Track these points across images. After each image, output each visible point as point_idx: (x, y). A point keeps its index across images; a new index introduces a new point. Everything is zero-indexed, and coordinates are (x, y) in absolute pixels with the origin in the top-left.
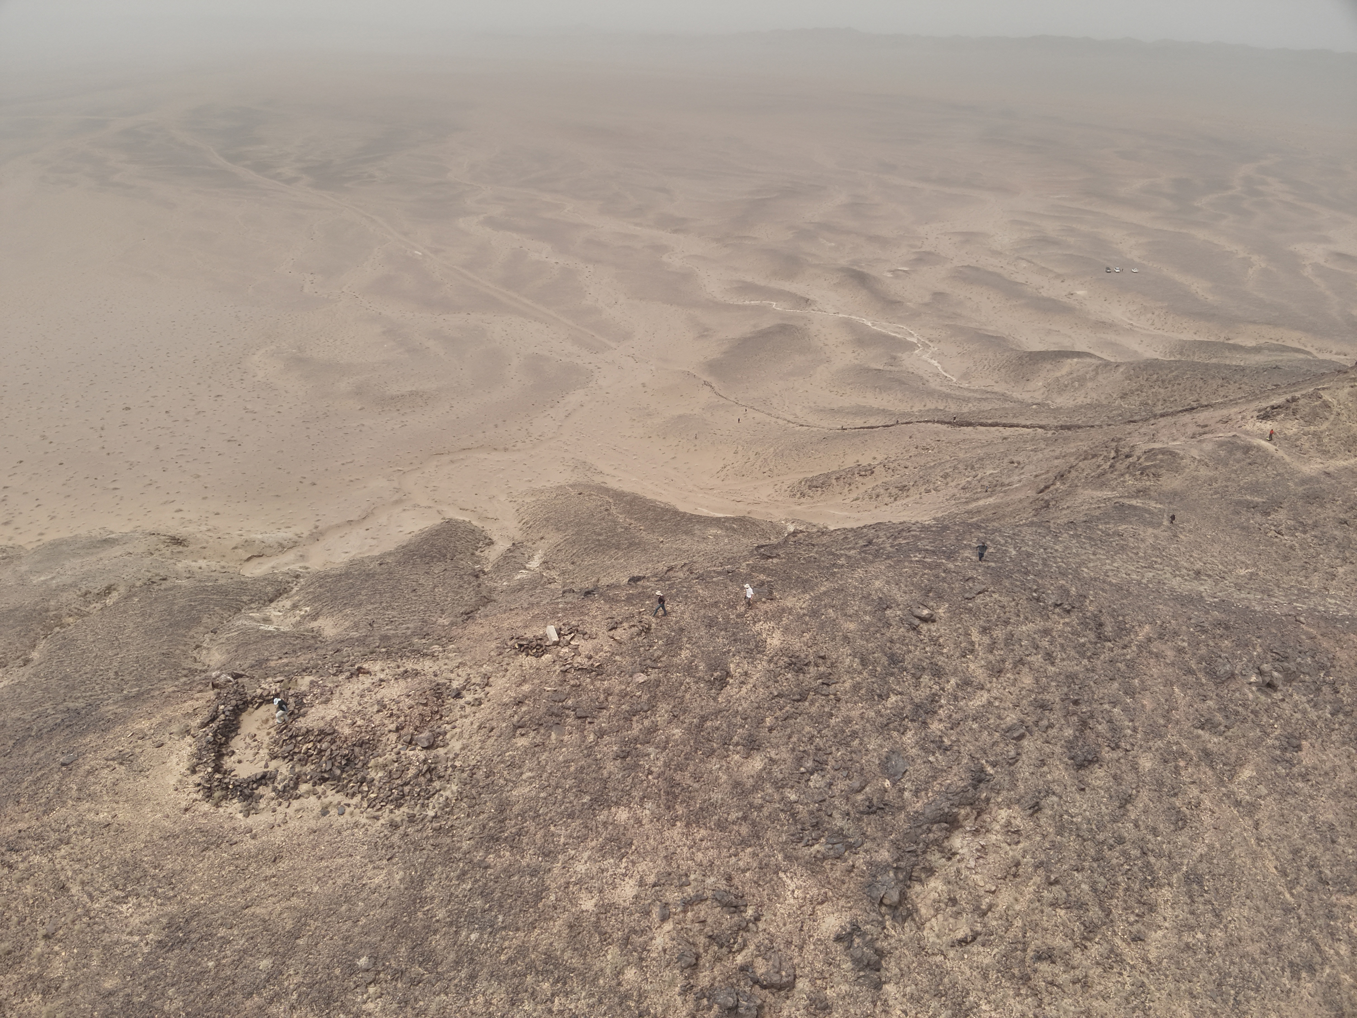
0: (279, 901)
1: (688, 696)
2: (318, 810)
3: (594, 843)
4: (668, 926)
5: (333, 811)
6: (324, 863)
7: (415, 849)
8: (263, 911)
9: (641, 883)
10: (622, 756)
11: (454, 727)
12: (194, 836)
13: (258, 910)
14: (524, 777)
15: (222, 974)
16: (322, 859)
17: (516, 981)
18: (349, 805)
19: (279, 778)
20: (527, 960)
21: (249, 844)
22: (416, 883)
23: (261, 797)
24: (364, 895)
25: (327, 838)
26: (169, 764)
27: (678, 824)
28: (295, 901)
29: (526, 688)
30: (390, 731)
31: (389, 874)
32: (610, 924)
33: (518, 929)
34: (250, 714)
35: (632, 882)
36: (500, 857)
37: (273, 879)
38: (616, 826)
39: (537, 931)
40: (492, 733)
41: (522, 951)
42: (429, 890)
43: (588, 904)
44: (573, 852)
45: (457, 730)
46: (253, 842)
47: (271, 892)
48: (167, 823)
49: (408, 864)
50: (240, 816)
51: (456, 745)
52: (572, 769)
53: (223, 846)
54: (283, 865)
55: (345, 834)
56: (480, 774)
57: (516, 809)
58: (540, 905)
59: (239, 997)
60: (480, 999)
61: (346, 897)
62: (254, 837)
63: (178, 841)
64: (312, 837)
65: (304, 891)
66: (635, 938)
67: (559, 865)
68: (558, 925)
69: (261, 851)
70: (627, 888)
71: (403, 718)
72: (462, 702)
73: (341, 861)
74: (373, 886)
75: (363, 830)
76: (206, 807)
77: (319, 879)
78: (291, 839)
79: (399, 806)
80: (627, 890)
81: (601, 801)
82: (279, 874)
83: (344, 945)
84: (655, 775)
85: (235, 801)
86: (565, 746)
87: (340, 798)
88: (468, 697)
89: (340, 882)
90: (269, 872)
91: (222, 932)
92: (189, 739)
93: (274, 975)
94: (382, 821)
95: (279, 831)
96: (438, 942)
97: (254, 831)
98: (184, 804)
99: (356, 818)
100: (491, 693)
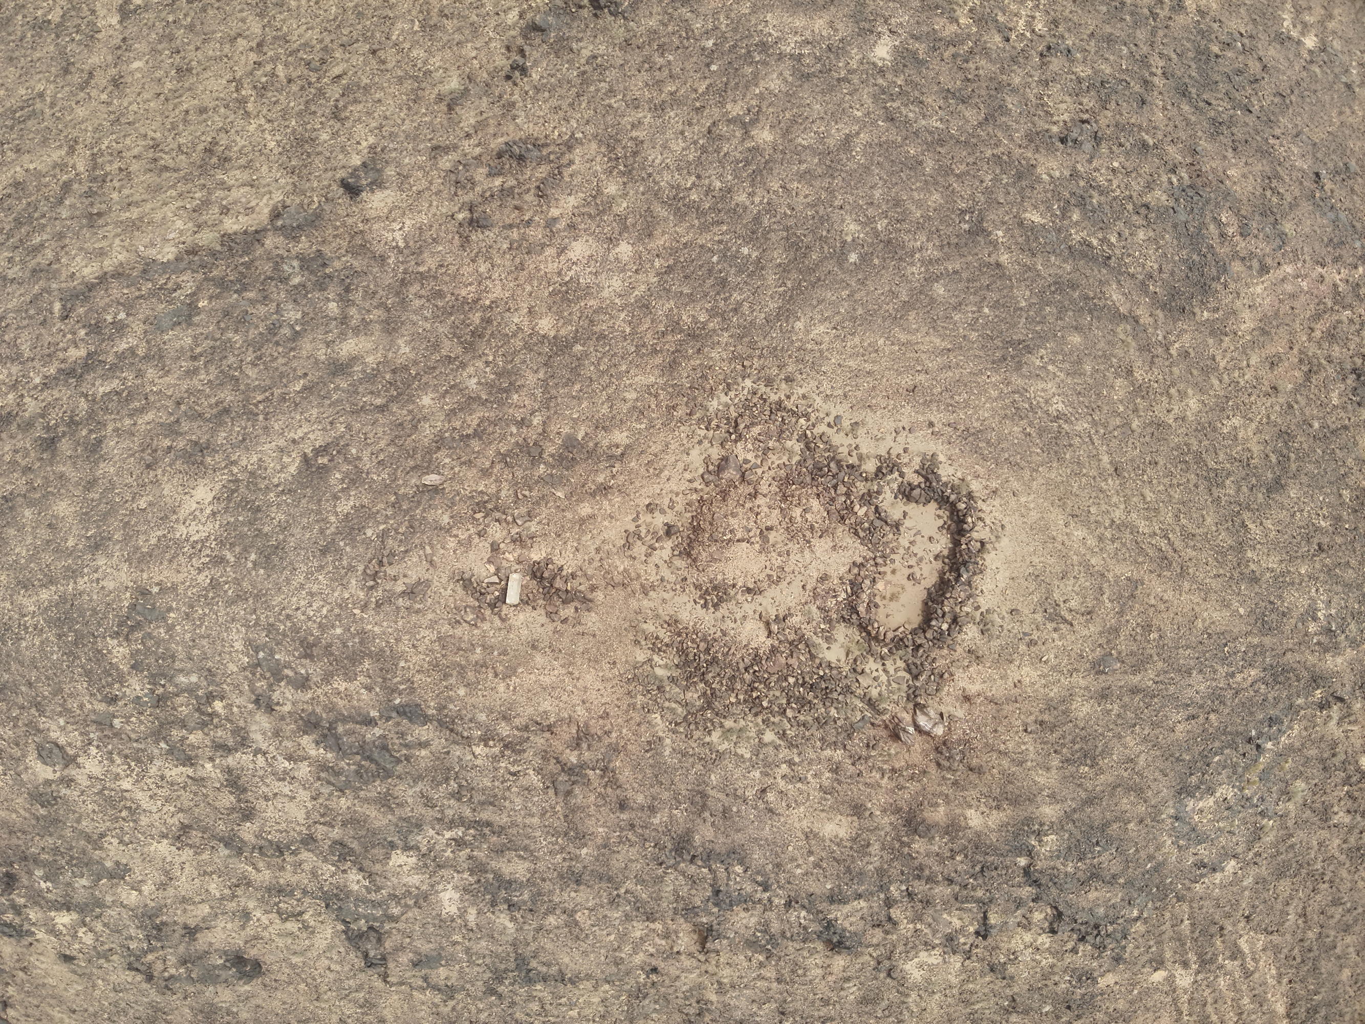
0: (918, 343)
1: (382, 443)
2: (861, 431)
4: (554, 212)
5: (846, 424)
9: (562, 251)
11: (690, 482)
14: (635, 395)
15: (978, 299)
16: (869, 373)
19: (895, 486)
21: (938, 417)
24: (837, 318)
25: (859, 395)
26: (1007, 574)
27: (487, 303)
29: (585, 509)
30: (765, 496)
32: (610, 228)
33: (702, 246)
34: (909, 621)
35: (571, 255)
39: (684, 240)
40: (651, 457)
41: (705, 228)
42: (773, 305)
43: (624, 250)
44: (617, 301)
45: (688, 476)
46: (933, 419)
50: (941, 458)
51: (696, 457)
53: (963, 428)
54: (907, 381)
55: (840, 392)
61: (855, 322)
62: (931, 424)
64: (874, 401)
69: (927, 404)
71: (748, 505)
72: (670, 518)
75: (821, 389)
76: (975, 486)
77: (876, 351)
78: (895, 407)
82: (913, 372)
83: (866, 279)
85: (944, 479)
87: (838, 439)
88: (659, 521)
90: (922, 377)
91: (974, 335)
92: (982, 604)
93: (931, 279)
94: (801, 391)
95: (905, 422)
96: (779, 256)
97: (930, 431)
98: (997, 502)
99: (826, 407)
100: (630, 517)
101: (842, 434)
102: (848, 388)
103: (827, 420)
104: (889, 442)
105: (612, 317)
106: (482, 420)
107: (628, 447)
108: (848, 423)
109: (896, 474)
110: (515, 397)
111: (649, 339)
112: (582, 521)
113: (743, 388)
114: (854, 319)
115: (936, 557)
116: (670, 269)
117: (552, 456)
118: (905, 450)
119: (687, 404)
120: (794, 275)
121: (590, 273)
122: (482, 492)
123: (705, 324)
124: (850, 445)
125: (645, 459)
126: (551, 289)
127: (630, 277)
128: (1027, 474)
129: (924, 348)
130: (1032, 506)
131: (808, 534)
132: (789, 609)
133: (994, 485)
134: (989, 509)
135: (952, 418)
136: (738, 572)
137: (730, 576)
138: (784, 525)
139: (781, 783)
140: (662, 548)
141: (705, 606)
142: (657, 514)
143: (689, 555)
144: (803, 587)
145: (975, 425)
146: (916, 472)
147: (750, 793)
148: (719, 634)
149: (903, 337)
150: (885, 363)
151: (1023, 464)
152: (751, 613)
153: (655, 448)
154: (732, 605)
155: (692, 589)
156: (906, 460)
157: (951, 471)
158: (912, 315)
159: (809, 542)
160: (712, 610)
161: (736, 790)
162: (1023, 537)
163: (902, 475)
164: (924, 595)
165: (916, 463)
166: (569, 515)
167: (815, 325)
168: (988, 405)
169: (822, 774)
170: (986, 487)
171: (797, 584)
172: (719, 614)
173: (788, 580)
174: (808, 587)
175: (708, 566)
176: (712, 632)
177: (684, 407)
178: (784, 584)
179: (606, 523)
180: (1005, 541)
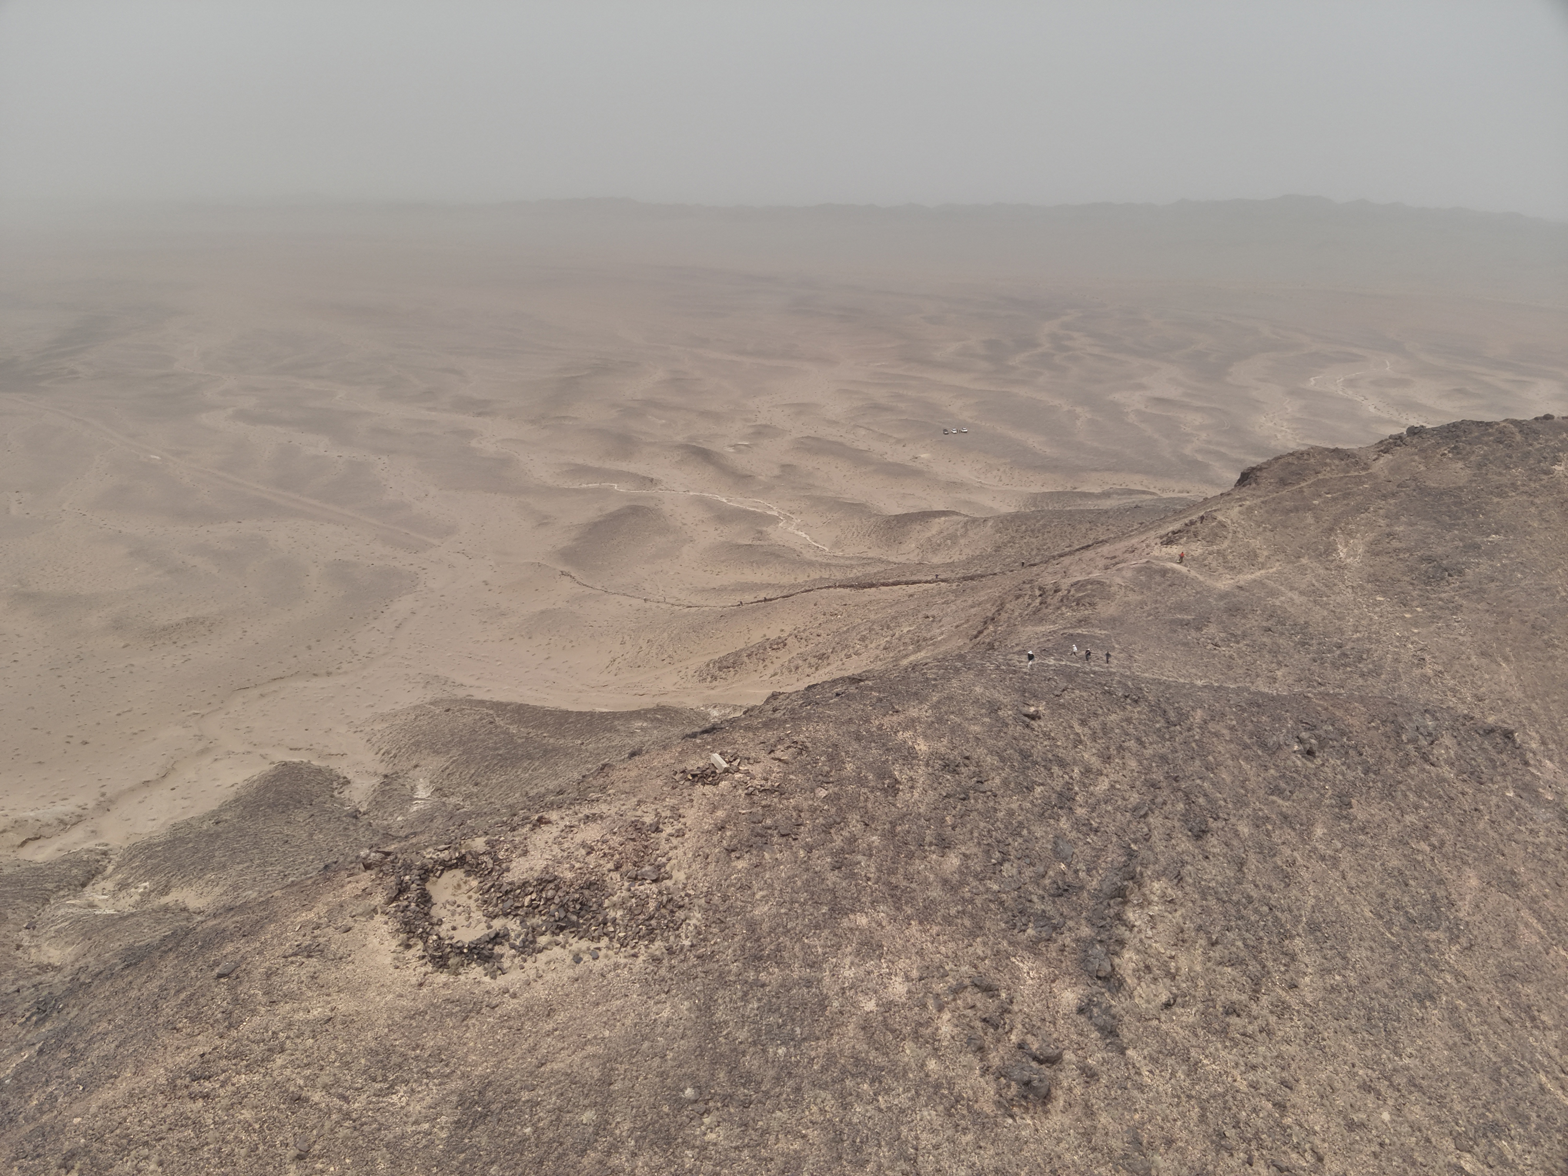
0: (574, 1053)
1: (870, 805)
2: (569, 960)
3: (849, 949)
4: (946, 1016)
5: (586, 957)
6: (601, 1008)
7: (689, 979)
8: (562, 1065)
9: (907, 978)
10: (836, 867)
11: (669, 860)
12: (445, 1008)
13: (555, 1066)
14: (758, 897)
15: (544, 1138)
16: (598, 1004)
17: (838, 1086)
18: (599, 949)
19: (513, 934)
20: (839, 1066)
21: (511, 1005)
22: (706, 1009)
23: (502, 956)
24: (659, 1030)
25: (593, 984)
26: (370, 946)
27: (913, 922)
28: (590, 1049)
29: (720, 814)
30: (610, 871)
31: (673, 1006)
32: (896, 1021)
33: (818, 1039)
34: (435, 883)
35: (899, 979)
36: (771, 974)
37: (557, 1033)
38: (861, 931)
39: (836, 1038)
40: (709, 860)
41: (831, 1058)
42: (719, 1015)
43: (870, 1005)
44: (834, 960)
45: (673, 862)
46: (515, 1001)
47: (560, 1045)
48: (404, 1002)
49: (688, 994)
50: (487, 979)
51: (680, 876)
52: (799, 883)
53: (483, 1011)
54: (561, 1017)
55: (609, 976)
56: (716, 899)
57: (765, 926)
58: (827, 1013)
59: (573, 1157)
60: (814, 1109)
61: (642, 1036)
62: (514, 996)
63: (427, 1017)
64: (576, 985)
65: (595, 1037)
66: (923, 1031)
67: (828, 973)
68: (851, 1029)
69: (529, 1008)
70: (897, 985)
71: (617, 856)
72: (664, 835)
73: (618, 1002)
74: (665, 1021)
75: (626, 969)
76: (443, 977)
77: (605, 1023)
79: (652, 941)
80: (898, 988)
81: (837, 911)
82: (560, 1026)
83: (662, 1082)
84: (873, 881)
85: (473, 965)
86: (782, 864)
87: (584, 944)
88: (668, 830)
89: (628, 1022)
90: (549, 1027)
91: (525, 1096)
92: (379, 918)
93: (602, 1127)
94: (641, 958)
95: (538, 986)
96: (750, 1062)
97: (511, 991)
98: (414, 980)
99: (613, 960)
100: (689, 824)
101: (584, 949)
102: (606, 983)
104: (540, 965)
105: (827, 946)
106: (833, 840)
107: (730, 861)
112: (716, 808)
115: (441, 922)
118: (522, 967)
119: (717, 906)
121: (873, 972)
124: (571, 946)
125: (712, 858)
126: (885, 948)
133: (425, 990)
135: (499, 1011)
136: (589, 829)
137: (592, 827)
140: (652, 820)
141: (594, 813)
142: (673, 833)
145: (474, 1021)
154: (577, 819)
155: (611, 815)
156: (516, 960)
157: (472, 976)
160: (587, 814)
163: (513, 947)
164: (434, 900)
166: (727, 806)
171: (541, 843)
172: (581, 814)
173: (550, 842)
174: (531, 846)
176: (577, 808)
179: (701, 814)
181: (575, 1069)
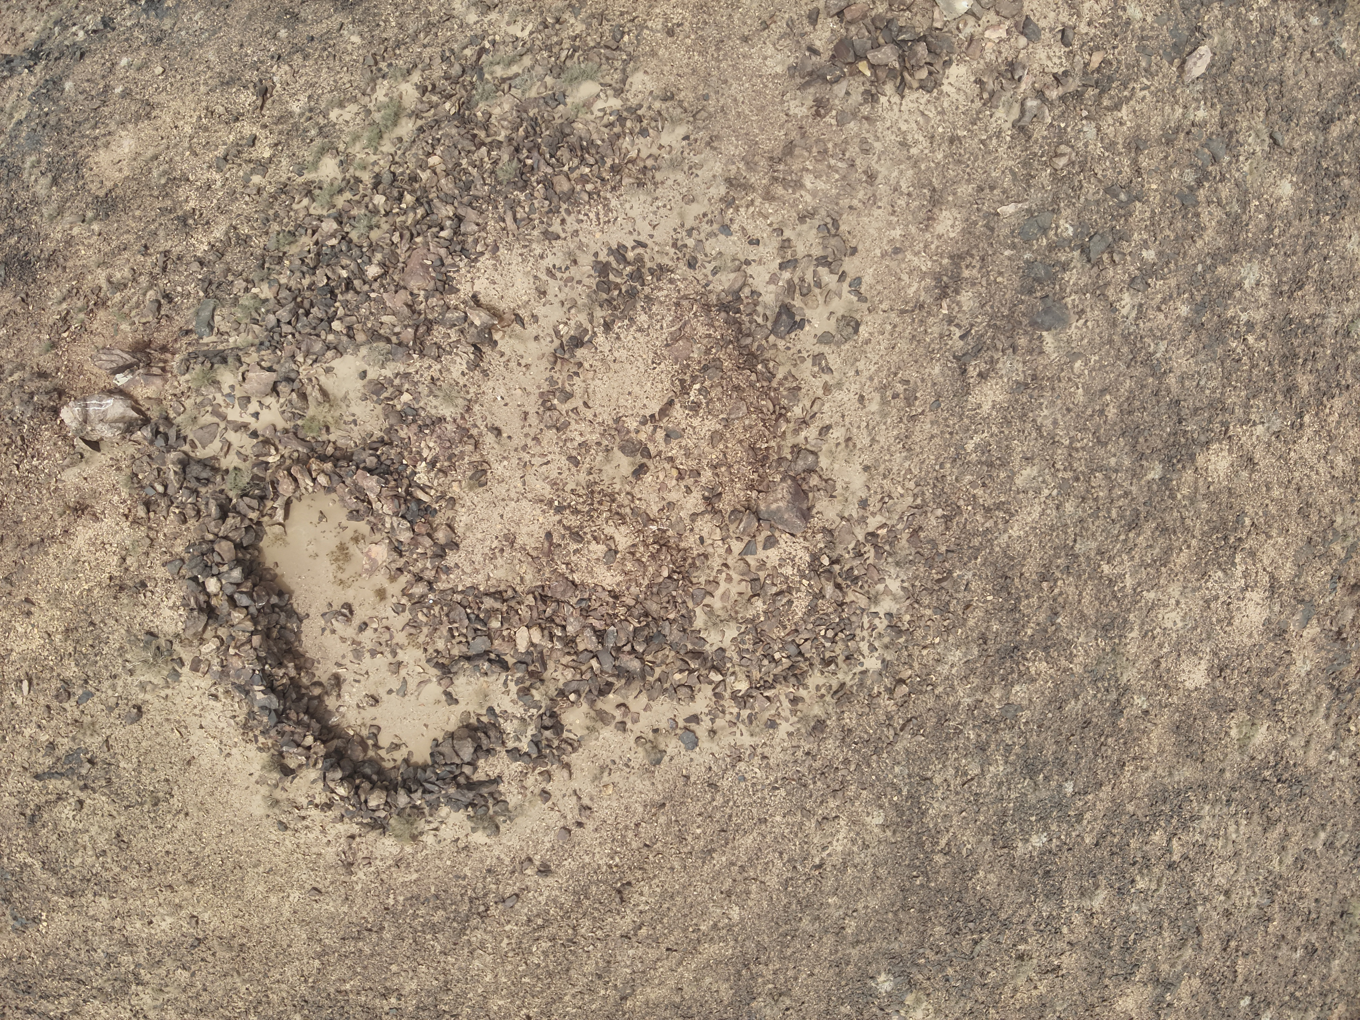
2: (639, 757)
3: (1184, 557)
4: (1313, 630)
5: (672, 746)
9: (1273, 586)
18: (695, 719)
26: (205, 762)
29: (947, 224)
34: (281, 539)
40: (917, 405)
45: (837, 434)
51: (850, 478)
55: (725, 784)
62: (545, 870)
76: (387, 845)
78: (624, 843)
81: (1177, 457)
88: (817, 316)
92: (195, 679)
95: (587, 835)
99: (727, 740)
100: (867, 279)
101: (664, 725)
102: (719, 800)
103: (706, 723)
104: (582, 782)
105: (1143, 565)
106: (1200, 228)
107: (966, 390)
108: (670, 751)
109: (524, 745)
110: (1184, 310)
111: (1066, 586)
112: (936, 200)
113: (873, 649)
114: (805, 905)
115: (337, 681)
116: (1117, 710)
117: (1065, 267)
118: (545, 795)
119: (933, 543)
120: (943, 878)
121: (1217, 598)
122: (1117, 107)
123: (1008, 685)
124: (635, 721)
125: (924, 395)
126: (1247, 521)
127: (1161, 646)
128: (330, 939)
129: (663, 968)
130: (273, 900)
131: (572, 521)
132: (485, 373)
133: (361, 874)
134: (332, 833)
135: (523, 910)
136: (621, 354)
137: (628, 337)
138: (622, 498)
139: (248, 129)
140: (773, 279)
141: (619, 252)
142: (831, 326)
143: (724, 307)
144: (498, 432)
145: (479, 934)
146: (498, 780)
147: (280, 73)
148: (556, 228)
149: (709, 950)
150: (701, 892)
151: (351, 947)
152: (540, 311)
153: (925, 427)
154: (580, 293)
155: (666, 261)
156: (530, 781)
157: (447, 832)
158: (725, 992)
159: (559, 510)
160: (603, 257)
161: (306, 57)
162: (238, 841)
163: (515, 754)
164: (299, 604)
165: (511, 794)
166: (965, 190)
167: (853, 841)
168: (489, 978)
169: (202, 196)
170: (369, 861)
171: (512, 426)
172: (586, 262)
173: (533, 419)
174: (490, 438)
175: (677, 318)
176: (570, 220)
177: (933, 535)
178: (532, 405)
179: (897, 233)
180: (257, 806)
181: (688, 991)
